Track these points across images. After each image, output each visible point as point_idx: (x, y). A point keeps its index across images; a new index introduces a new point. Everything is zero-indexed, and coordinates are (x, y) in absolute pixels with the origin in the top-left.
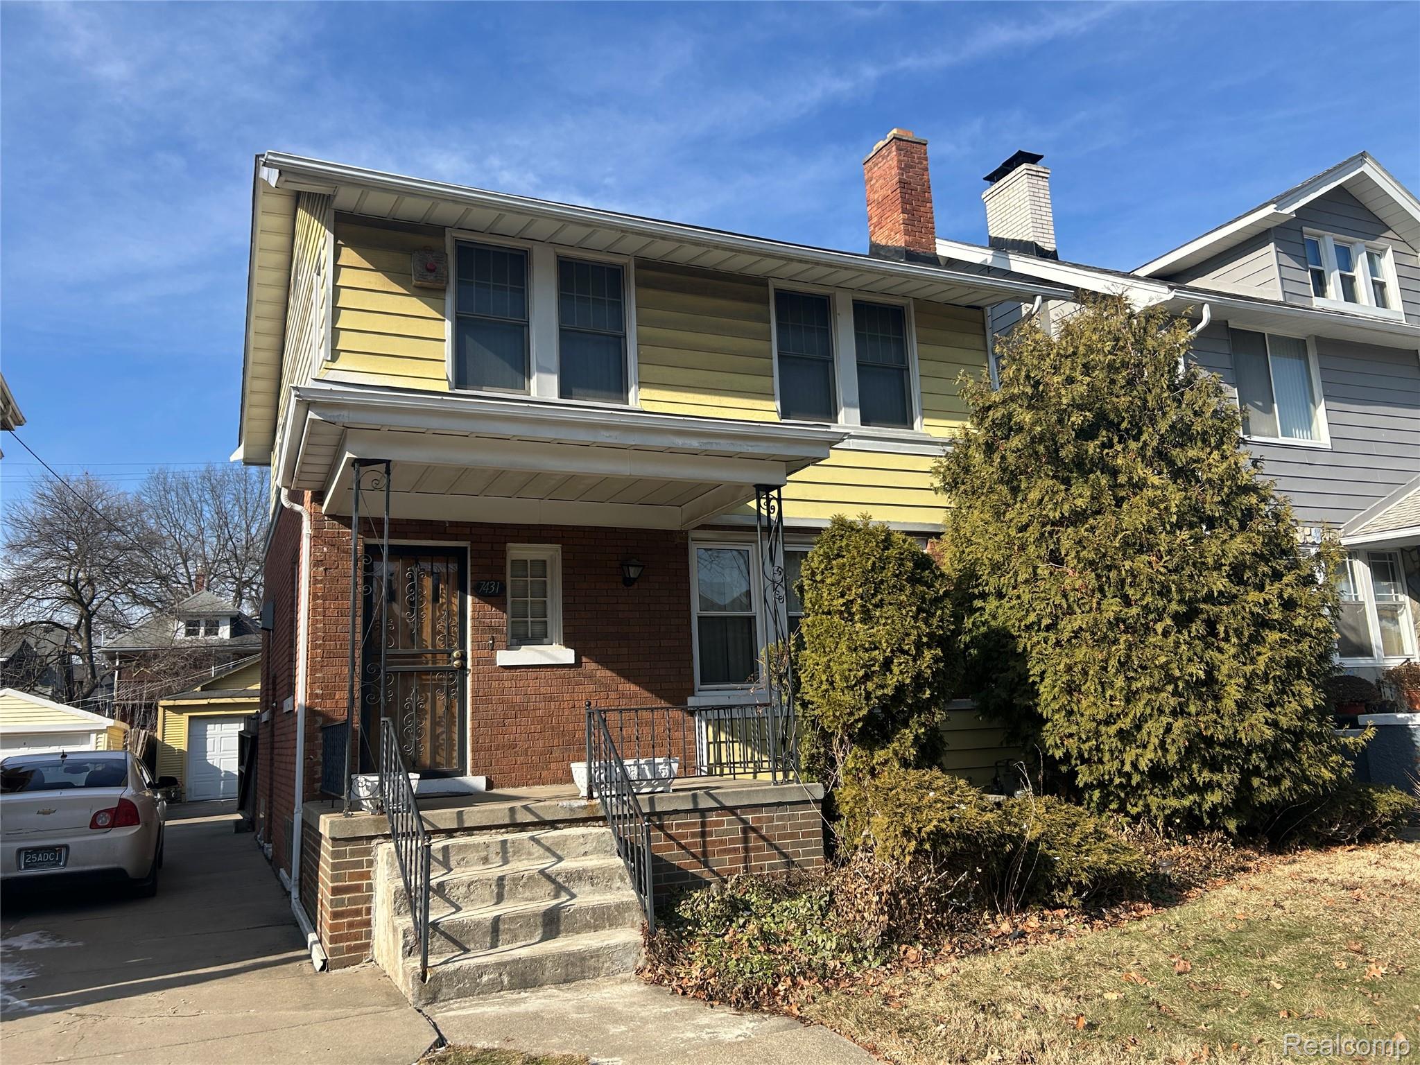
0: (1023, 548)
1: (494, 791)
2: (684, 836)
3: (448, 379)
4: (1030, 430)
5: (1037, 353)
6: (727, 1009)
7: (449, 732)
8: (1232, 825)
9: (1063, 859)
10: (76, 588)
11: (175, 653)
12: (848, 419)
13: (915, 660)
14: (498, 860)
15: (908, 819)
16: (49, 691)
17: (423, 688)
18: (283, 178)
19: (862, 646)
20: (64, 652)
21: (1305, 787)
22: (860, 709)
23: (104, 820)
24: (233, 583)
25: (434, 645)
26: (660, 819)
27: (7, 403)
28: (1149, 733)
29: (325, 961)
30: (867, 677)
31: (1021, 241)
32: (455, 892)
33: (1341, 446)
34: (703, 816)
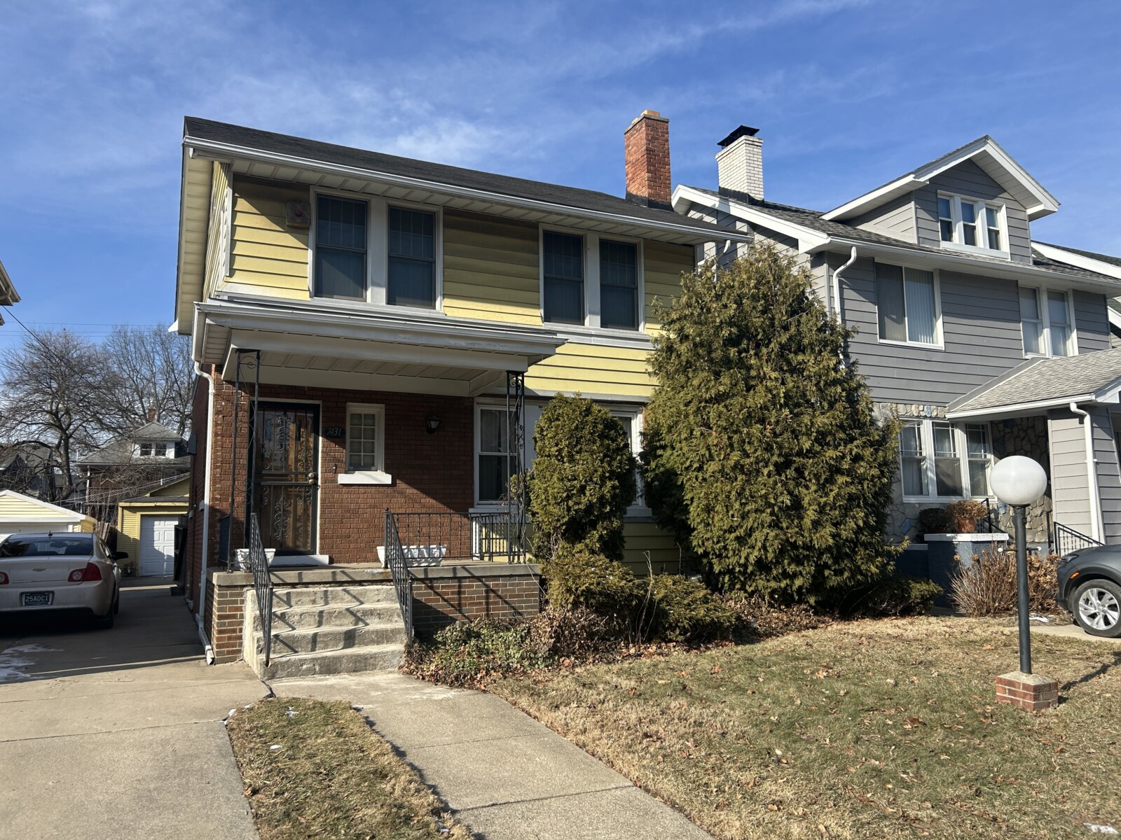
0: (687, 416)
1: (334, 565)
2: (447, 594)
3: (309, 290)
4: (693, 339)
5: (707, 286)
6: (445, 686)
7: (306, 526)
8: (812, 600)
9: (675, 612)
10: (57, 416)
11: (132, 468)
12: (592, 322)
13: (600, 488)
14: (322, 602)
15: (570, 583)
16: (37, 493)
17: (288, 497)
18: (196, 154)
19: (567, 478)
20: (48, 464)
21: (859, 577)
22: (564, 517)
23: (77, 576)
24: (178, 416)
25: (296, 468)
26: (431, 582)
27: (8, 287)
28: (756, 540)
29: (213, 659)
30: (569, 497)
31: (739, 192)
32: (292, 619)
33: (952, 348)
34: (460, 582)
